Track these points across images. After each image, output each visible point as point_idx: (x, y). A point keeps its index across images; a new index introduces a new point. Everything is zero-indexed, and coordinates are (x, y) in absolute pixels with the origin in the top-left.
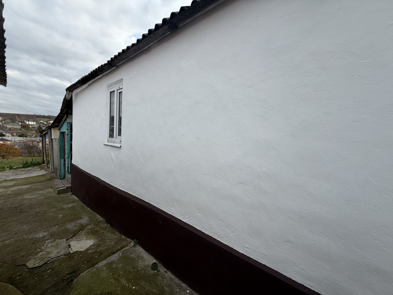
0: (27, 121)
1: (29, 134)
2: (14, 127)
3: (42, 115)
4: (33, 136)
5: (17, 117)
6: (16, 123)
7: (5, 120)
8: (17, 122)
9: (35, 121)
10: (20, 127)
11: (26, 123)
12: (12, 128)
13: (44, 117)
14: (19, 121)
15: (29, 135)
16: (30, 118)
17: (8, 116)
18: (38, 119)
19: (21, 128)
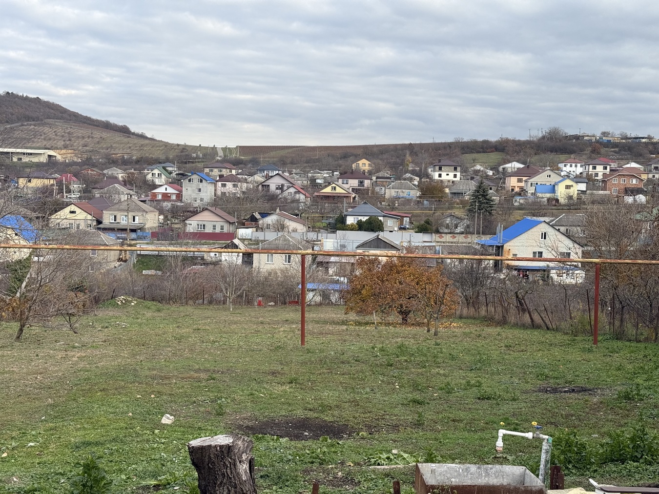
0: (437, 168)
1: (448, 221)
2: (401, 195)
3: (480, 139)
4: (458, 230)
5: (408, 158)
6: (405, 179)
7: (378, 171)
8: (408, 175)
9: (459, 169)
10: (419, 194)
11: (431, 179)
12: (398, 198)
13: (484, 147)
14: (413, 172)
15: (447, 227)
16: (444, 155)
17: (385, 156)
18: (469, 157)
19: (420, 197)
